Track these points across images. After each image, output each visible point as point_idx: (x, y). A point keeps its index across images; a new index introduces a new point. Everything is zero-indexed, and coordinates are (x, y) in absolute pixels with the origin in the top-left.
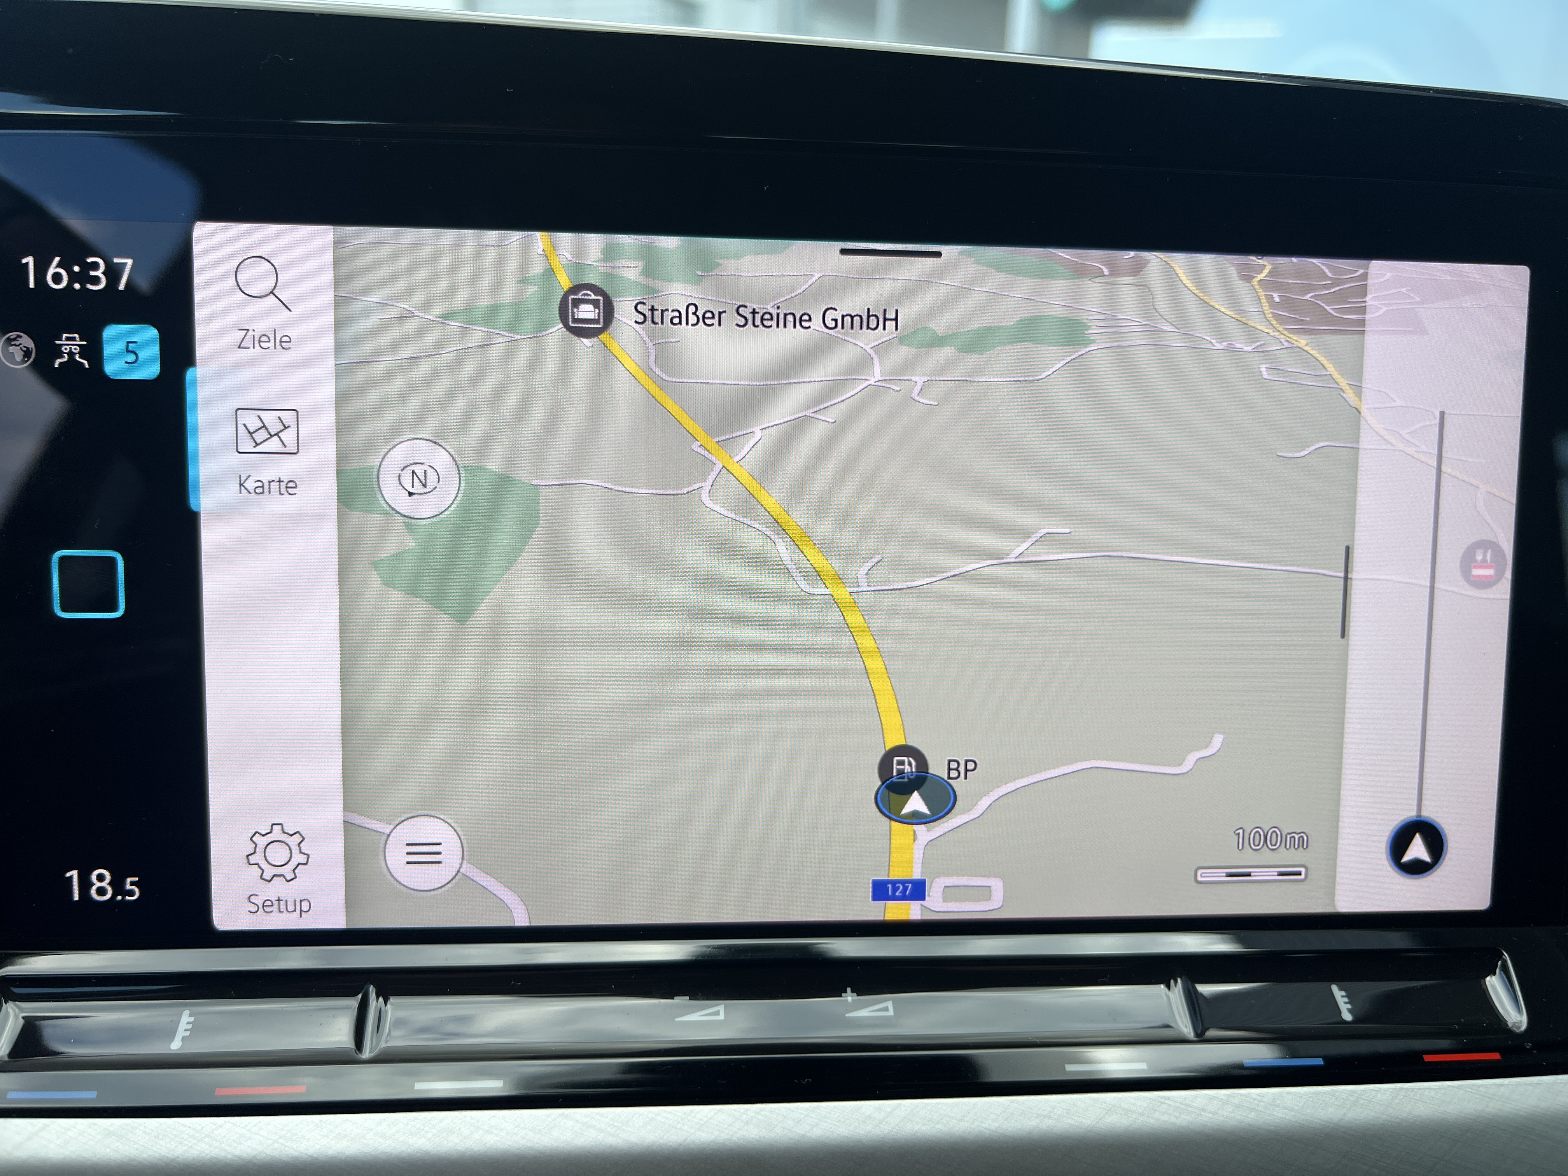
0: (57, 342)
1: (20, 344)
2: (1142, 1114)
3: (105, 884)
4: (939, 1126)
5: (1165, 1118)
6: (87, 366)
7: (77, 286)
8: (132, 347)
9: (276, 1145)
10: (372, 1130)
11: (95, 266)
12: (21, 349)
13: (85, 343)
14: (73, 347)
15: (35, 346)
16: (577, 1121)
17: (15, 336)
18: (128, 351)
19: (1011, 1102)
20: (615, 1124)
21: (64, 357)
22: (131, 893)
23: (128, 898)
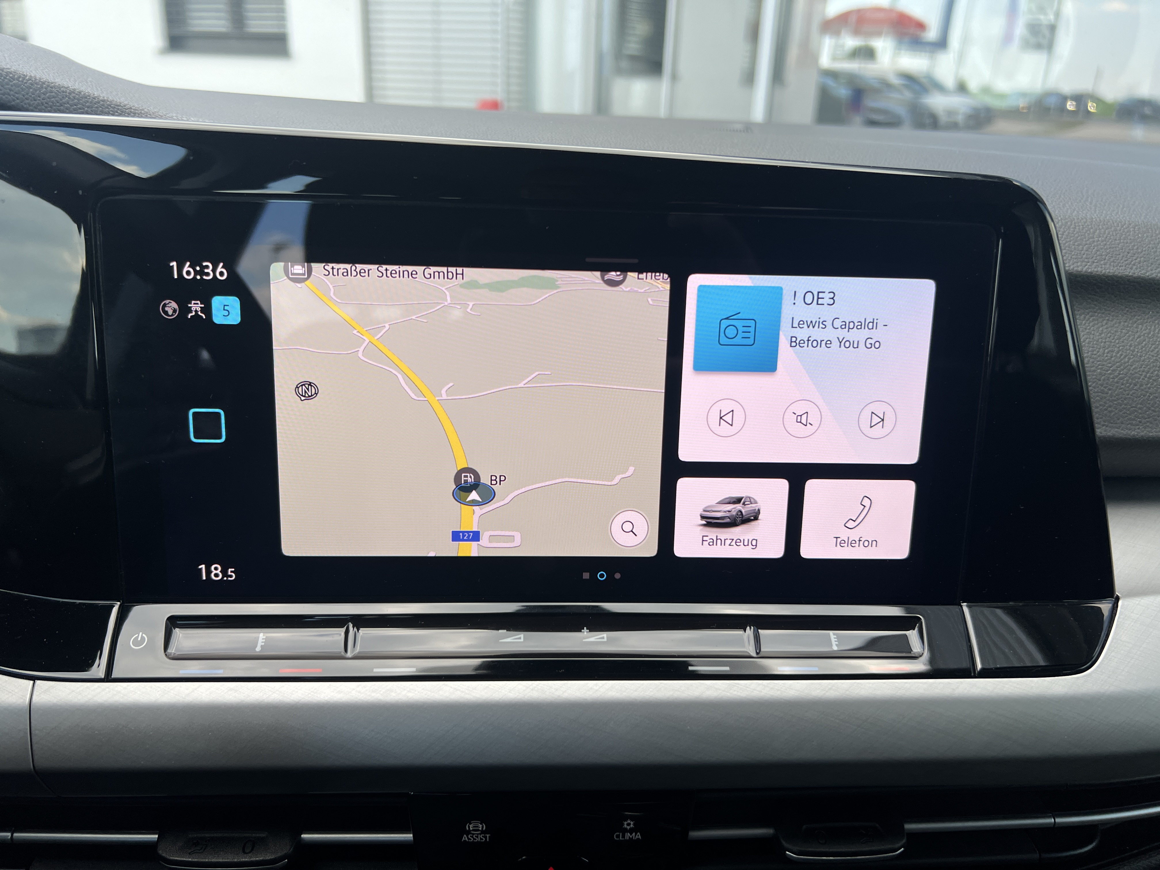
0: (189, 305)
1: (171, 306)
2: (724, 691)
3: (218, 572)
4: (624, 694)
5: (735, 693)
6: (204, 317)
7: (198, 277)
8: (226, 308)
9: (310, 695)
10: (354, 689)
11: (207, 267)
12: (171, 309)
13: (203, 306)
14: (197, 308)
15: (178, 307)
16: (451, 687)
17: (168, 302)
18: (224, 310)
19: (661, 683)
20: (469, 689)
21: (193, 313)
22: (231, 576)
23: (229, 579)
